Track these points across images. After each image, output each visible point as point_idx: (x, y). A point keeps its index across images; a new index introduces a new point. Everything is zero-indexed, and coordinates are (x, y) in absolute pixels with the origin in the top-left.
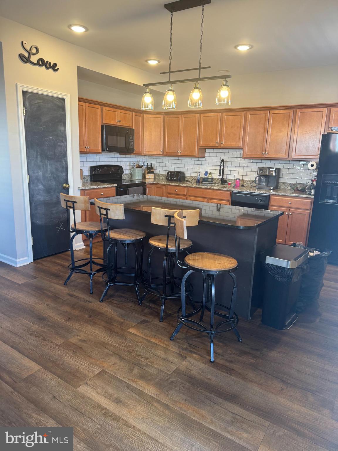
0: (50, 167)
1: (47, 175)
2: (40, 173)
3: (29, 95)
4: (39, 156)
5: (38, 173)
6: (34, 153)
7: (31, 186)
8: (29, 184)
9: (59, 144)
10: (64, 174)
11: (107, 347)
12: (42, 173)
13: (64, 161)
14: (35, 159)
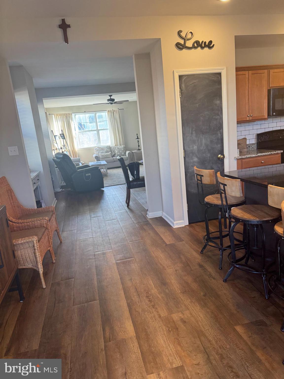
0: (205, 140)
1: (202, 148)
2: (195, 147)
3: (185, 78)
4: (194, 132)
5: (193, 147)
6: (189, 130)
7: (187, 159)
8: (184, 158)
9: (214, 117)
10: (219, 146)
11: (203, 339)
12: (197, 147)
13: (219, 133)
14: (190, 135)
